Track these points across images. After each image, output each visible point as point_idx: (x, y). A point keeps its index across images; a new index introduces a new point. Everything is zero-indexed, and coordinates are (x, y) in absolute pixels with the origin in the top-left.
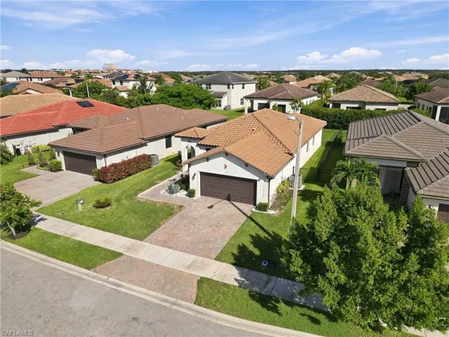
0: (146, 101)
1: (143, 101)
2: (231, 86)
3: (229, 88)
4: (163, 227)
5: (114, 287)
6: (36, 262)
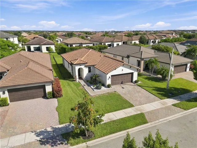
2: (9, 39)
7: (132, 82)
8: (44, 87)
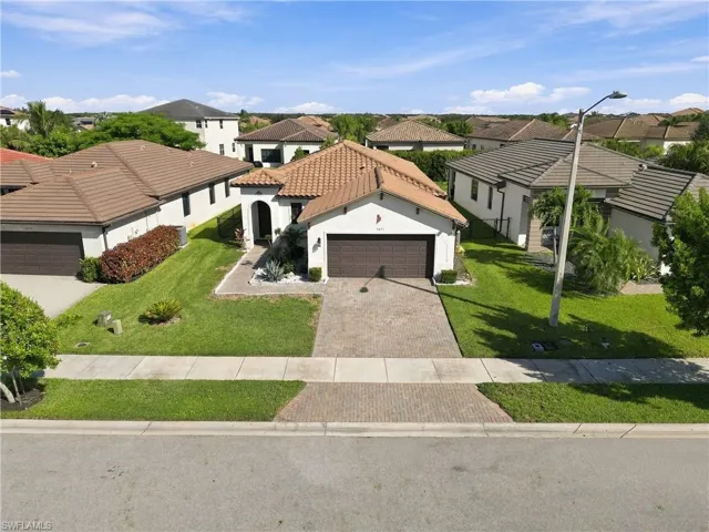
0: (59, 146)
1: (53, 147)
2: (203, 123)
3: (199, 126)
4: (319, 328)
5: (356, 435)
6: (136, 437)
7: (429, 274)
8: (76, 240)
